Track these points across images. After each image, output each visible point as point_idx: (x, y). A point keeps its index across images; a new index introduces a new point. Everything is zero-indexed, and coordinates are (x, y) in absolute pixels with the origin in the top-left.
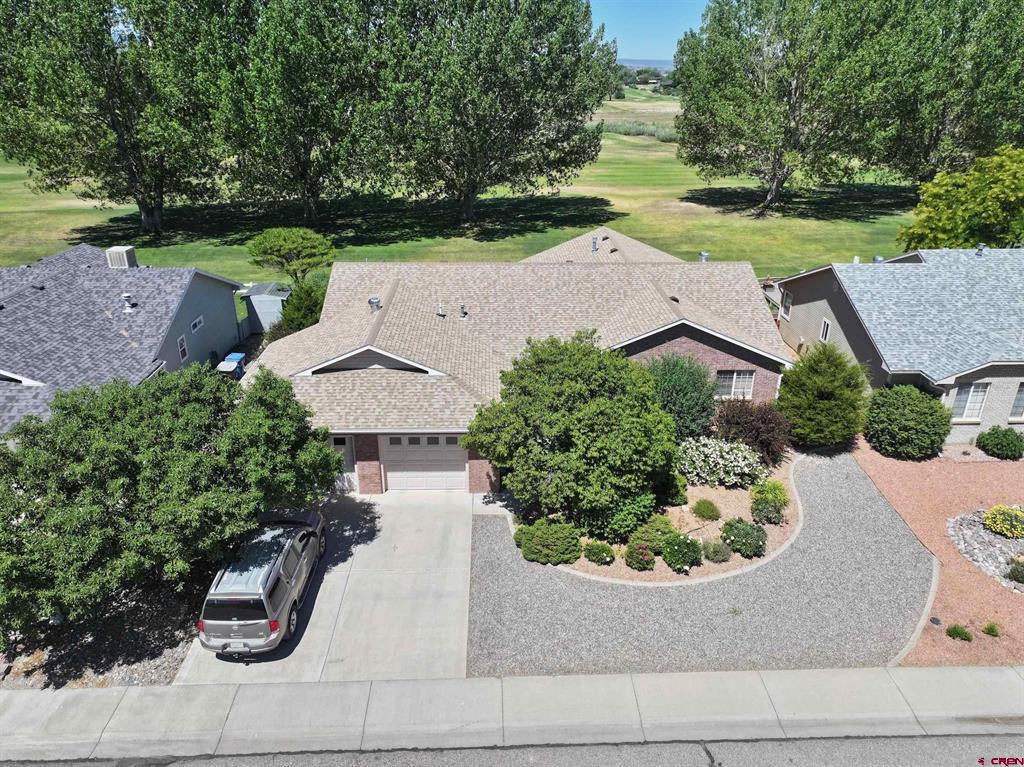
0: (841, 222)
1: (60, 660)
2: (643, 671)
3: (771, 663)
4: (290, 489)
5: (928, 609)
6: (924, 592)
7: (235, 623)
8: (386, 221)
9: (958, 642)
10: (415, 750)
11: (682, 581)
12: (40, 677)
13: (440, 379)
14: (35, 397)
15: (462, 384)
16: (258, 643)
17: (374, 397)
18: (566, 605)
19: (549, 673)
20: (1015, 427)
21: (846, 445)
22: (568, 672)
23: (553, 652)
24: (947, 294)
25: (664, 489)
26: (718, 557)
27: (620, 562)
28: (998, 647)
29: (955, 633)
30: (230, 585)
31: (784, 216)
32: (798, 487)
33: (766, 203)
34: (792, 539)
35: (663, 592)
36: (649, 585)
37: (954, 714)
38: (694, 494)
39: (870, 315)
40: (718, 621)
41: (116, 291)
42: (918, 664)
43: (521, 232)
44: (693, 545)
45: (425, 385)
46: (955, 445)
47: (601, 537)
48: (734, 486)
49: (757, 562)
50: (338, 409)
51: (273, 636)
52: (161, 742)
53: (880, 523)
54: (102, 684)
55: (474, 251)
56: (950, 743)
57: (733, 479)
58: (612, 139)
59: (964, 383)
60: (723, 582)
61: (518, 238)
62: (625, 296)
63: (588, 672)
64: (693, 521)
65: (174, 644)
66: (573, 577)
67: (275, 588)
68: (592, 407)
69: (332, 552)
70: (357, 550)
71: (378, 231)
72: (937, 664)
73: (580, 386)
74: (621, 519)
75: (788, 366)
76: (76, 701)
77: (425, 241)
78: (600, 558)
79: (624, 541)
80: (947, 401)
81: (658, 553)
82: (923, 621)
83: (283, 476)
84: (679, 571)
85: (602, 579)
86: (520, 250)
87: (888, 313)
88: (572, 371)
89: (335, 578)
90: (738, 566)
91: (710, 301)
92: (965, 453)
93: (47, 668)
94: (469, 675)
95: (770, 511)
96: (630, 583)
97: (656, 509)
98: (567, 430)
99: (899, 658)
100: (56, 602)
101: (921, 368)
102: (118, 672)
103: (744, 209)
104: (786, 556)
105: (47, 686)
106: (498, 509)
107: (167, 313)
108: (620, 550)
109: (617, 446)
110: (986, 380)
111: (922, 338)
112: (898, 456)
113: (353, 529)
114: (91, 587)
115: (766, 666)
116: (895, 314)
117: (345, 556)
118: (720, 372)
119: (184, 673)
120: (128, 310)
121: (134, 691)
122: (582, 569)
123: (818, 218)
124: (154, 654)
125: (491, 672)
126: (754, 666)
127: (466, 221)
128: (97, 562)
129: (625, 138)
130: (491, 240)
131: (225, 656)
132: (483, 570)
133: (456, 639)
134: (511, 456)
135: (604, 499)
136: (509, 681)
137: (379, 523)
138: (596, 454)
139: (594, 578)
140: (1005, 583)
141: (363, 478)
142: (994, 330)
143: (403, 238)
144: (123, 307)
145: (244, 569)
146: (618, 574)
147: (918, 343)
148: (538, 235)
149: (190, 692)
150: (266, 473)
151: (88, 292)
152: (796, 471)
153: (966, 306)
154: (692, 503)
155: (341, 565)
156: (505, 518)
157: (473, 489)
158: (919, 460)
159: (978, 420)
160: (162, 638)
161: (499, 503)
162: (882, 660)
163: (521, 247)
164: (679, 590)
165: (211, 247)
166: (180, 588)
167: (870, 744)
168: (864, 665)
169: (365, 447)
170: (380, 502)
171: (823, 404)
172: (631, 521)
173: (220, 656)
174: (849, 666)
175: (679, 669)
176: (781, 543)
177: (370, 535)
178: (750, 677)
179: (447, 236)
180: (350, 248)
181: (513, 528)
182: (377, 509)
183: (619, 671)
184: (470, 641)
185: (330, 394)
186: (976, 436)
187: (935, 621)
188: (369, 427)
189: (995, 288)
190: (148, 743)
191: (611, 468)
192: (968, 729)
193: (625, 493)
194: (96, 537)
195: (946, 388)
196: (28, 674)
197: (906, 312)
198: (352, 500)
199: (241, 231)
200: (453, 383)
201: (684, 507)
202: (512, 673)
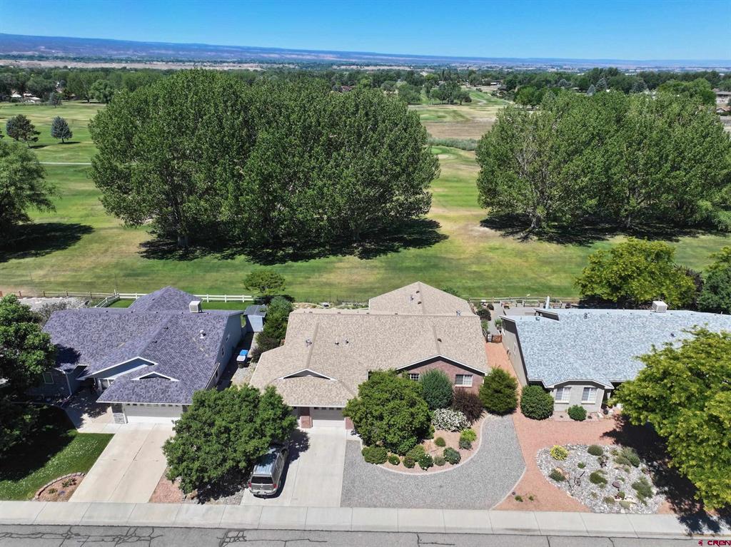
0: (570, 245)
1: (202, 494)
2: (402, 507)
3: (449, 506)
4: (280, 436)
5: (513, 489)
6: (516, 482)
7: (262, 485)
8: (310, 240)
9: (518, 502)
10: (322, 531)
11: (425, 473)
12: (196, 500)
13: (335, 382)
14: (176, 386)
15: (344, 385)
16: (269, 492)
17: (308, 390)
18: (379, 481)
19: (369, 507)
20: (583, 406)
21: (510, 411)
22: (375, 506)
23: (371, 499)
24: (565, 339)
25: (423, 433)
26: (440, 463)
27: (401, 463)
28: (531, 505)
29: (518, 498)
30: (260, 471)
31: (539, 240)
32: (483, 430)
33: (530, 228)
34: (472, 456)
35: (416, 477)
36: (411, 474)
37: (505, 527)
38: (438, 434)
39: (526, 350)
40: (433, 490)
41: (196, 327)
42: (501, 509)
43: (385, 252)
44: (430, 459)
45: (329, 385)
46: (558, 412)
47: (395, 453)
48: (454, 431)
49: (456, 466)
50: (294, 395)
51: (274, 490)
52: (240, 524)
53: (511, 450)
54: (217, 503)
55: (358, 268)
56: (499, 537)
57: (454, 428)
58: (454, 154)
59: (560, 387)
60: (439, 474)
61: (383, 257)
62: (420, 334)
63: (383, 507)
64: (434, 446)
65: (238, 490)
66: (383, 469)
67: (275, 472)
68: (391, 404)
69: (292, 455)
70: (301, 454)
71: (306, 249)
72: (507, 510)
73: (387, 395)
74: (402, 447)
75: (486, 375)
76: (211, 508)
77: (332, 258)
78: (394, 461)
79: (404, 455)
80: (553, 394)
81: (416, 461)
82: (509, 493)
83: (277, 432)
84: (424, 469)
85: (393, 471)
86: (383, 267)
87: (535, 349)
88: (386, 389)
89: (293, 466)
90: (448, 467)
91: (458, 338)
92: (561, 417)
93: (198, 496)
94: (341, 506)
95: (466, 444)
96: (404, 473)
97: (418, 443)
98: (381, 413)
99: (494, 507)
100: (209, 477)
101: (543, 379)
102: (221, 499)
103: (517, 232)
104: (468, 464)
105: (199, 503)
106: (356, 437)
107: (219, 340)
108: (402, 458)
109: (399, 421)
110: (569, 386)
111: (547, 363)
112: (530, 417)
113: (299, 445)
114: (219, 472)
115: (447, 508)
116: (538, 349)
117: (297, 457)
118: (457, 375)
119: (243, 501)
120: (202, 337)
121: (228, 507)
122: (387, 466)
123: (559, 242)
124: (233, 494)
125: (349, 505)
126: (442, 508)
127: (355, 242)
128: (221, 464)
129: (462, 153)
130: (368, 258)
131: (257, 496)
132: (349, 465)
133: (337, 492)
134: (360, 422)
135: (395, 441)
136: (355, 509)
137: (310, 442)
138: (392, 423)
139: (391, 470)
140: (548, 479)
141: (303, 422)
142: (580, 359)
143: (319, 255)
144: (199, 335)
145: (264, 465)
146: (401, 470)
147: (545, 365)
148: (394, 254)
149: (247, 508)
150: (273, 432)
151: (184, 327)
152: (485, 422)
153: (572, 346)
154: (435, 438)
155: (295, 461)
156: (359, 442)
157: (347, 427)
158: (540, 420)
159: (568, 402)
160: (234, 488)
161: (357, 435)
162: (488, 507)
163: (384, 264)
164: (423, 477)
165: (216, 261)
166: (243, 471)
167: (473, 536)
168: (481, 509)
169: (305, 411)
170: (310, 432)
171: (496, 395)
172: (407, 448)
173: (255, 495)
174: (476, 509)
175: (415, 507)
176: (467, 458)
177: (306, 448)
178: (439, 512)
179: (344, 254)
180: (290, 263)
181: (362, 447)
182: (308, 435)
183: (394, 507)
184: (342, 494)
185: (291, 389)
186: (568, 408)
187: (514, 493)
188: (306, 404)
189: (587, 336)
190: (236, 524)
191: (398, 428)
192: (508, 532)
193: (404, 438)
194: (220, 456)
195: (552, 389)
196: (192, 498)
197: (543, 349)
198: (299, 430)
199: (231, 247)
200: (340, 384)
201: (432, 440)
202: (356, 506)
